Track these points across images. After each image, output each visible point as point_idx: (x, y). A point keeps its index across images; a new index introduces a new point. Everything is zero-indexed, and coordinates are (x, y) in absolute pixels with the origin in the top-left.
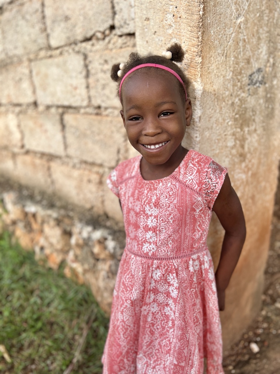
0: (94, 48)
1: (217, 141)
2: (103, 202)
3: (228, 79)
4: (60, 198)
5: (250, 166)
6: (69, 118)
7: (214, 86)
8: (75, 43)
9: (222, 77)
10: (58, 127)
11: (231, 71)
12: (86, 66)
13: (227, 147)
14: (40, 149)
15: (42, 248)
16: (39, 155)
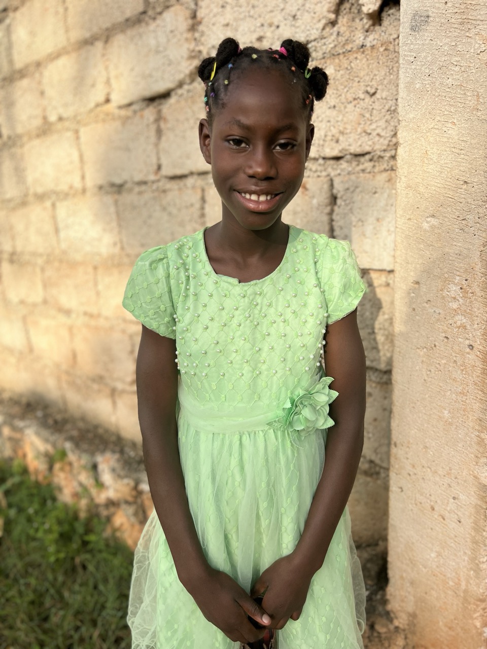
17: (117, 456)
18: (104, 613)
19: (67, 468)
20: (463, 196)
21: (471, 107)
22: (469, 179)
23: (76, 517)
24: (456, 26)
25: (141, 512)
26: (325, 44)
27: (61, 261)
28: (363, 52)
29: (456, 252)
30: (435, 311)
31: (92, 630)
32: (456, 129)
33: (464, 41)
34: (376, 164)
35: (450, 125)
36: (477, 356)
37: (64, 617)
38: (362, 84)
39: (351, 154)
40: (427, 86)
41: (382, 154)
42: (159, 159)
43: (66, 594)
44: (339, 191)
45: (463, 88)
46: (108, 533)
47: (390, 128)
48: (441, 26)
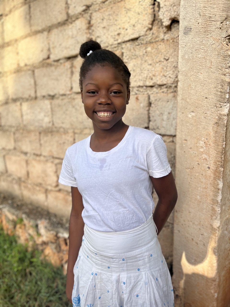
7: (228, 181)
17: (47, 221)
18: (40, 295)
19: (23, 227)
20: (205, 104)
21: (208, 66)
22: (208, 96)
23: (26, 251)
24: (202, 33)
25: (58, 247)
26: (147, 38)
27: (23, 130)
28: (163, 42)
29: (203, 127)
30: (193, 153)
31: (34, 303)
32: (202, 75)
33: (206, 39)
34: (169, 89)
35: (200, 74)
36: (211, 172)
37: (21, 297)
38: (163, 55)
39: (158, 85)
40: (191, 57)
41: (171, 85)
42: (71, 84)
43: (22, 286)
44: (152, 101)
45: (205, 59)
46: (42, 258)
47: (175, 74)
48: (196, 33)
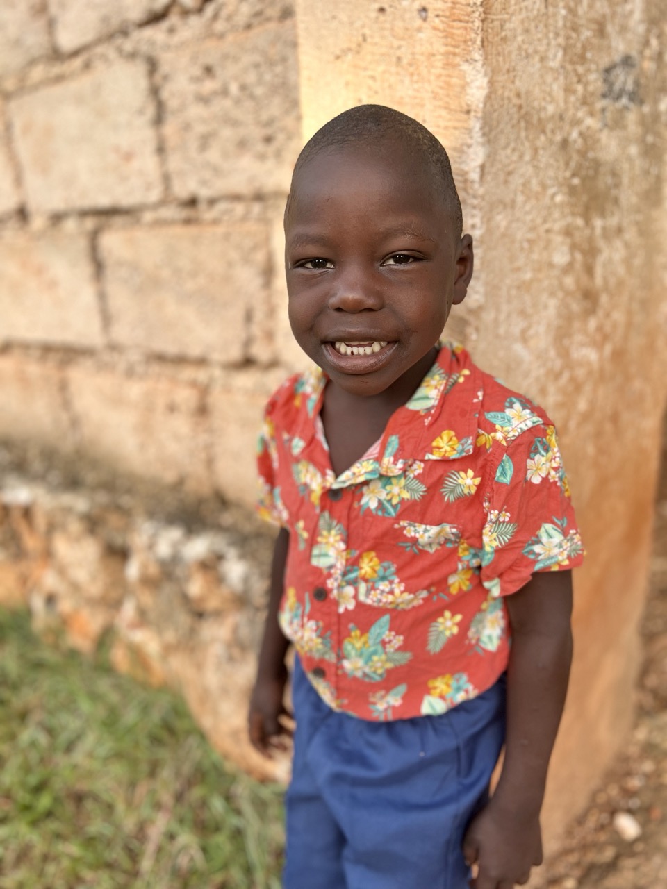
0: (176, 39)
1: (526, 245)
2: (210, 462)
3: (551, 69)
4: (95, 464)
5: (608, 329)
6: (114, 242)
7: (517, 82)
8: (124, 32)
9: (537, 58)
10: (86, 269)
11: (559, 45)
12: (155, 91)
13: (551, 265)
14: (37, 334)
15: (51, 600)
16: (36, 353)
